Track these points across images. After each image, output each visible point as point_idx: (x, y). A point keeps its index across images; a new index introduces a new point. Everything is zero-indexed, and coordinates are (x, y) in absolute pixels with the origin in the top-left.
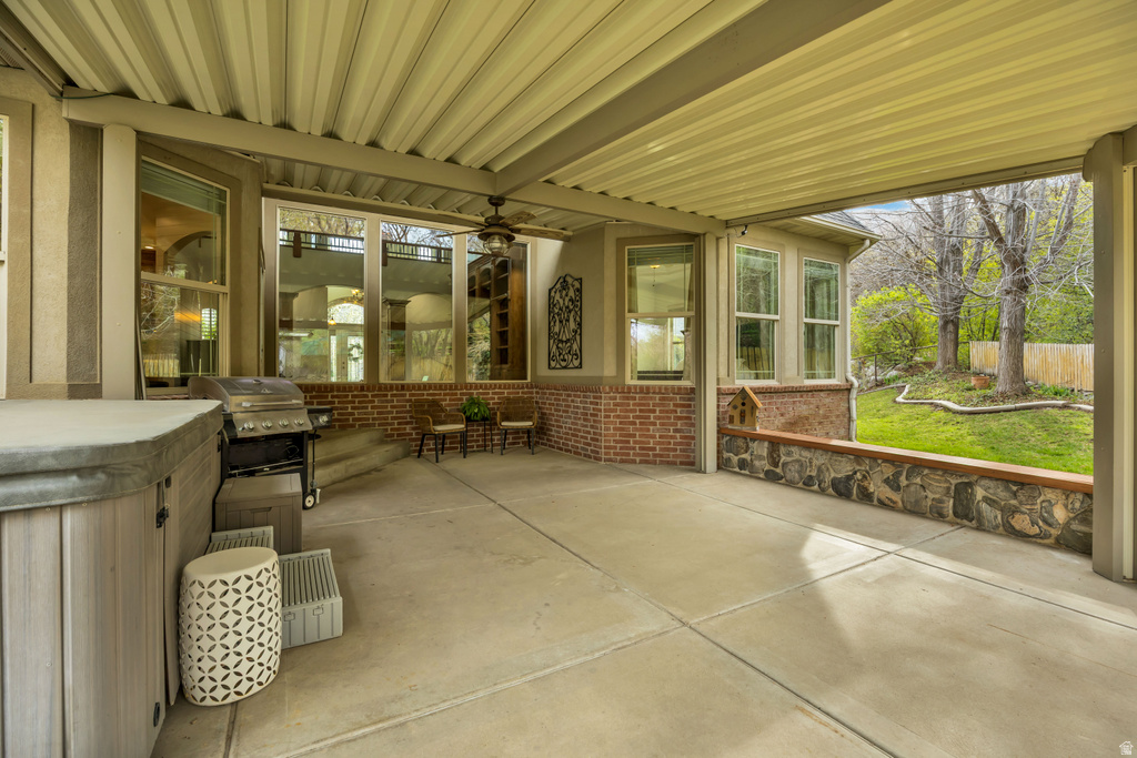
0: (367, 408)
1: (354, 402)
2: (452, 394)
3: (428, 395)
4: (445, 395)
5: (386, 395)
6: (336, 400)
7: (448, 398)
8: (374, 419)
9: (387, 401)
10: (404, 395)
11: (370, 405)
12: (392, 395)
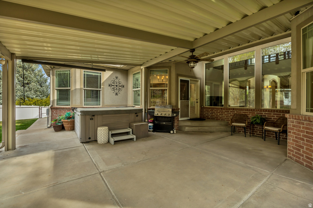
0: (223, 115)
1: (220, 113)
2: (253, 113)
3: (243, 112)
4: (250, 113)
5: (229, 111)
6: (215, 112)
7: (251, 114)
8: (225, 118)
9: (229, 113)
10: (234, 112)
11: (224, 114)
12: (231, 112)
